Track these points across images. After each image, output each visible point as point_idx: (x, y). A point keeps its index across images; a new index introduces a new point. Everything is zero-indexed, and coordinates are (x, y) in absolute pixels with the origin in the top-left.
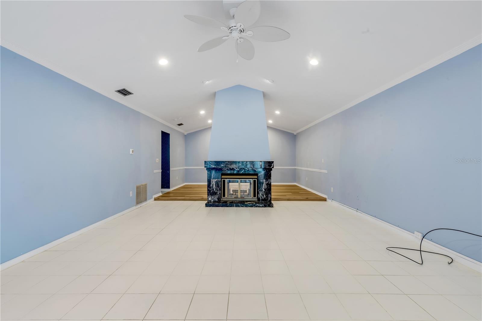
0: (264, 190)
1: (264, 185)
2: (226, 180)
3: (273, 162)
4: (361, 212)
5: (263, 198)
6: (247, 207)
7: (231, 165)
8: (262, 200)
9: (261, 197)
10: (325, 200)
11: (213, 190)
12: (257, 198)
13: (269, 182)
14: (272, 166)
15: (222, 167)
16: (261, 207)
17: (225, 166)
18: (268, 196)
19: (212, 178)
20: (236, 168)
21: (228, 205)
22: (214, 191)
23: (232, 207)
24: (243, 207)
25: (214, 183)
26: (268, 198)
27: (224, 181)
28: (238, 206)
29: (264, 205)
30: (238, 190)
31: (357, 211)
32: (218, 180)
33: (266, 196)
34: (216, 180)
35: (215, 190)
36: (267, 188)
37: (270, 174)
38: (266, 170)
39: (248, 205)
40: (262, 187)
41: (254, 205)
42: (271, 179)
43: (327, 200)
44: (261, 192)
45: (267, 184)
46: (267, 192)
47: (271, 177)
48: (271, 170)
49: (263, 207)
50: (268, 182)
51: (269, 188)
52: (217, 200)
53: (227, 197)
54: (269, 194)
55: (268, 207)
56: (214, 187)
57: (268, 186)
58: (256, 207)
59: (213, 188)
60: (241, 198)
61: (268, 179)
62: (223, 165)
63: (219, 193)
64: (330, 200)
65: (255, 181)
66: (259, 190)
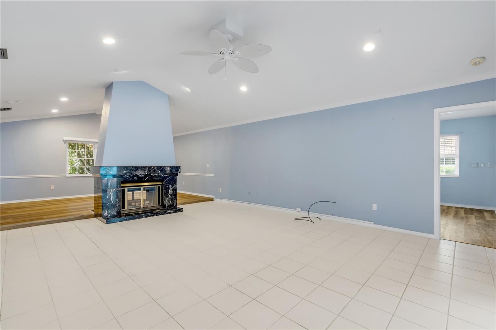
0: (170, 196)
1: (170, 190)
2: (126, 189)
3: (180, 167)
4: (253, 203)
5: (169, 204)
6: (158, 215)
7: (135, 171)
8: (168, 206)
9: (167, 204)
10: (212, 200)
11: (111, 202)
12: (162, 205)
13: (175, 187)
14: (179, 171)
15: (125, 173)
16: (172, 213)
17: (128, 172)
18: (173, 201)
19: (109, 188)
20: (141, 175)
21: (136, 217)
22: (111, 204)
23: (141, 218)
24: (153, 216)
25: (112, 194)
26: (174, 204)
27: (123, 191)
28: (148, 216)
29: (175, 210)
30: (141, 199)
31: (250, 203)
32: (117, 189)
33: (171, 201)
34: (114, 190)
35: (112, 202)
36: (173, 194)
37: (176, 180)
38: (172, 175)
39: (159, 213)
40: (168, 193)
41: (165, 212)
42: (176, 184)
43: (214, 199)
44: (167, 199)
45: (173, 190)
46: (173, 198)
47: (176, 182)
48: (177, 175)
49: (173, 212)
50: (173, 188)
51: (175, 193)
52: (116, 214)
53: (127, 209)
54: (174, 199)
55: (178, 212)
56: (111, 198)
57: (173, 192)
58: (167, 213)
59: (111, 200)
60: (143, 208)
61: (173, 185)
62: (126, 171)
63: (118, 206)
64: (219, 199)
65: (159, 188)
66: (165, 197)
